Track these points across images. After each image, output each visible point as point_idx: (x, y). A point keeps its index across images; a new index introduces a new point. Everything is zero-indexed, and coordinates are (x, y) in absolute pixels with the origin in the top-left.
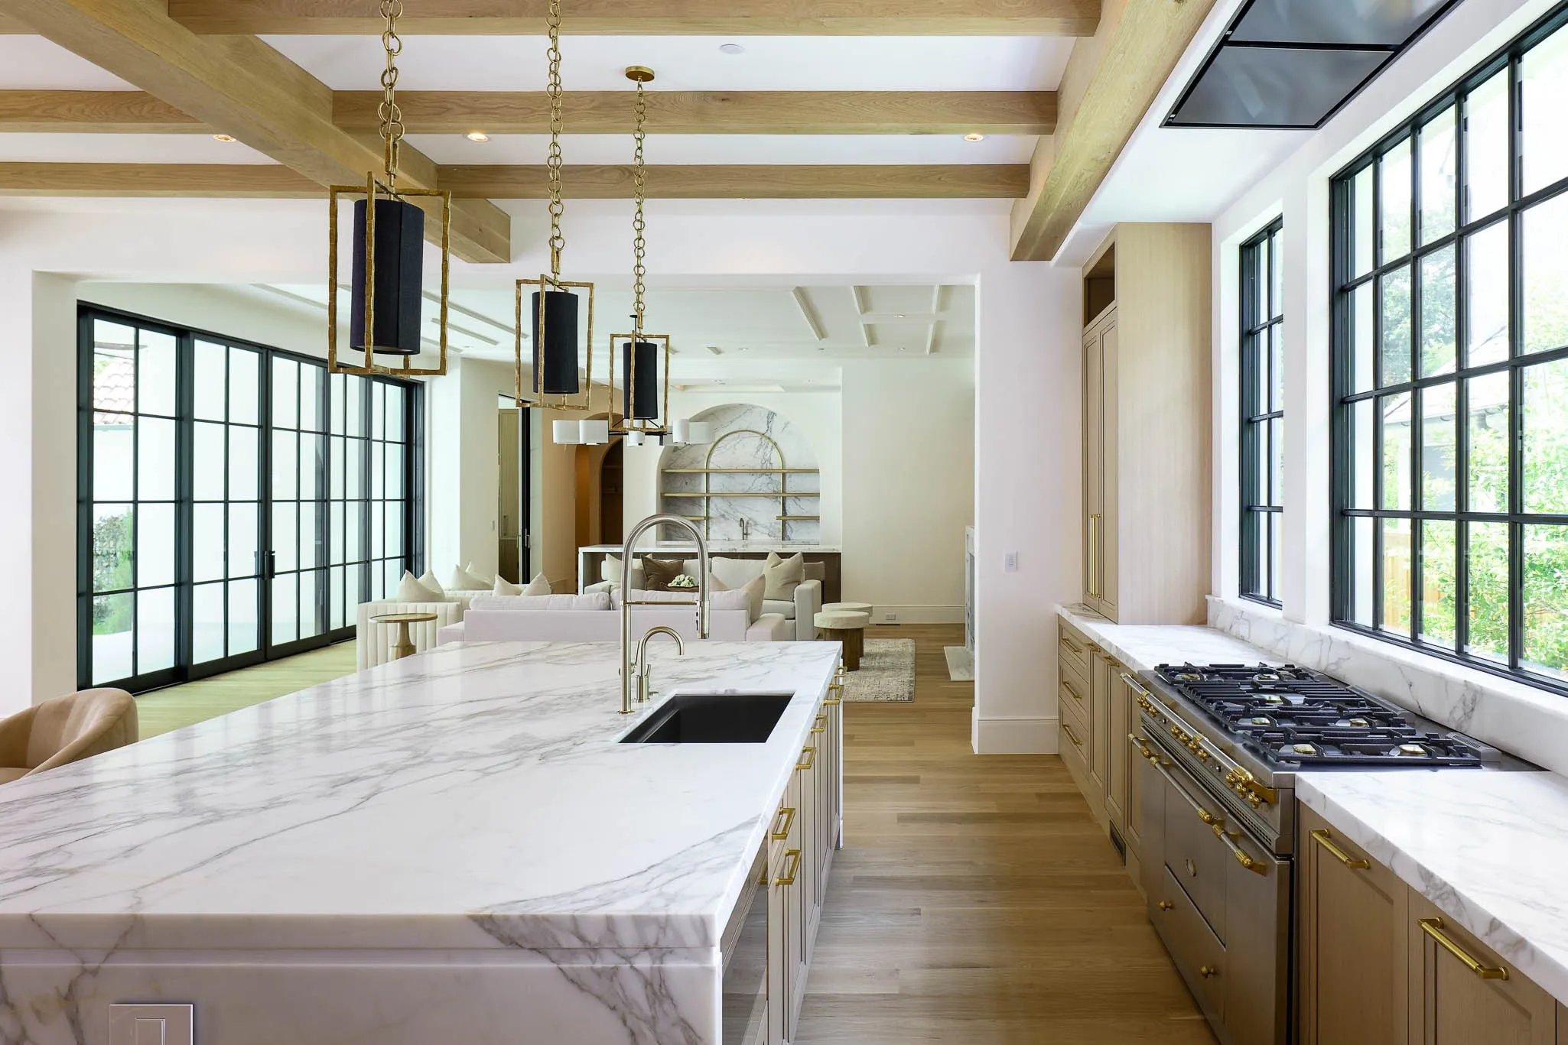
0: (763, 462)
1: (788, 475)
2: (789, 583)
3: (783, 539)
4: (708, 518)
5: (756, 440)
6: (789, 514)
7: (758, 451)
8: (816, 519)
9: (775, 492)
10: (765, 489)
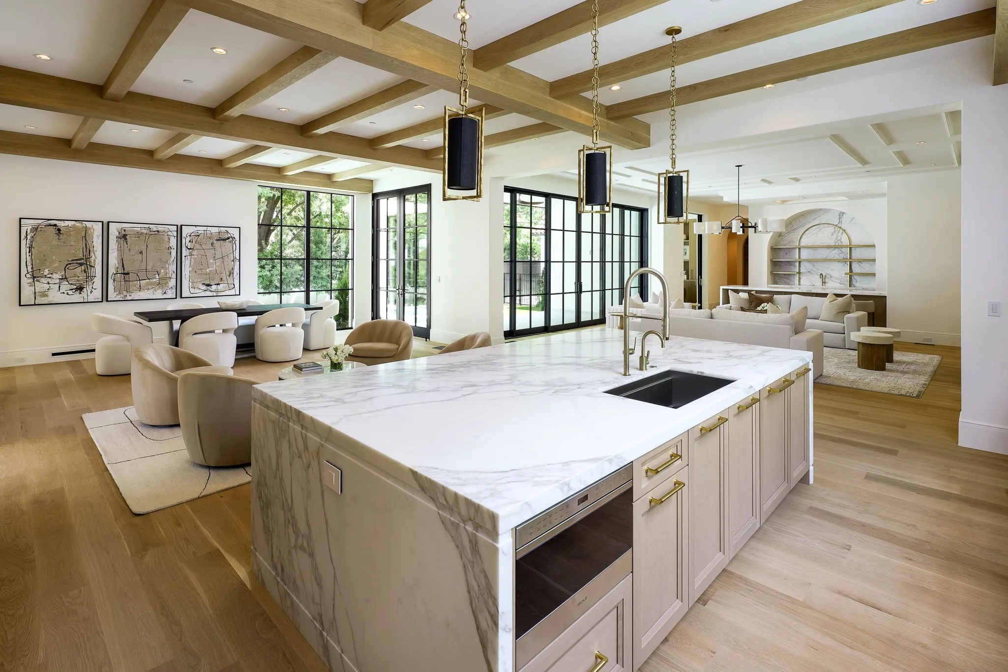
0: (836, 241)
1: (853, 249)
2: (840, 312)
3: (850, 286)
4: (799, 273)
5: (832, 229)
6: (854, 271)
7: (833, 235)
8: (874, 275)
9: (844, 259)
10: (837, 257)
